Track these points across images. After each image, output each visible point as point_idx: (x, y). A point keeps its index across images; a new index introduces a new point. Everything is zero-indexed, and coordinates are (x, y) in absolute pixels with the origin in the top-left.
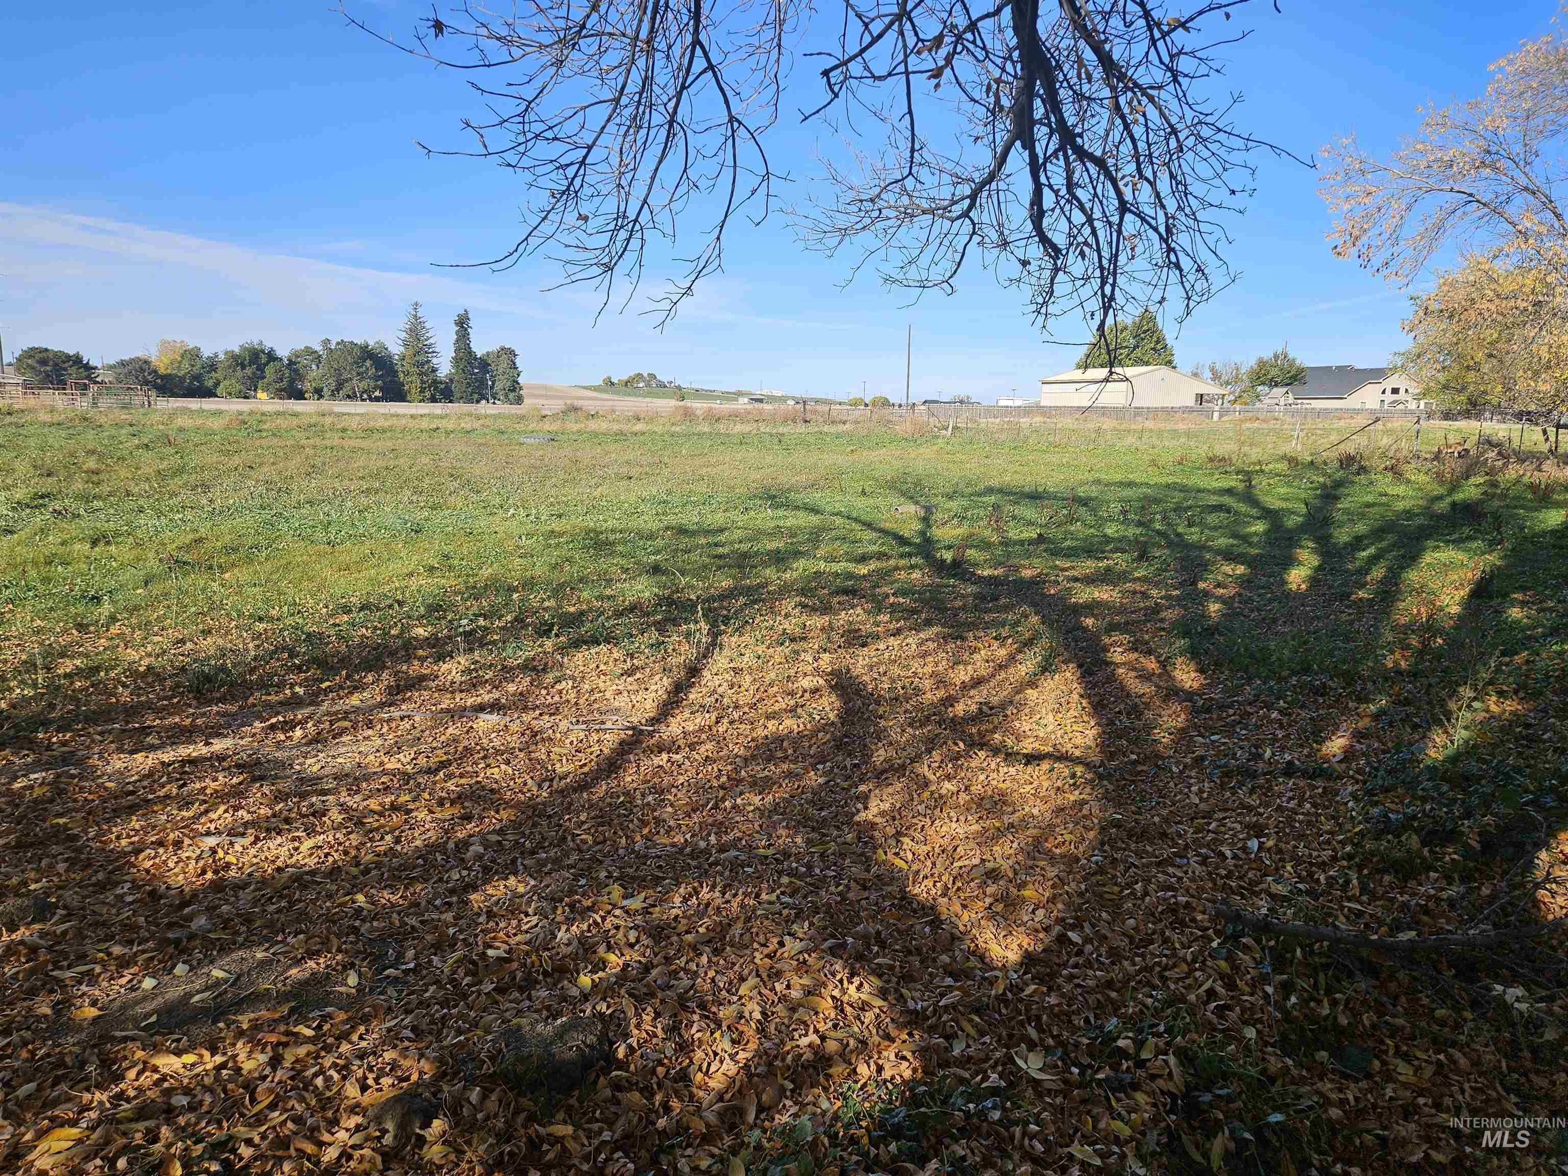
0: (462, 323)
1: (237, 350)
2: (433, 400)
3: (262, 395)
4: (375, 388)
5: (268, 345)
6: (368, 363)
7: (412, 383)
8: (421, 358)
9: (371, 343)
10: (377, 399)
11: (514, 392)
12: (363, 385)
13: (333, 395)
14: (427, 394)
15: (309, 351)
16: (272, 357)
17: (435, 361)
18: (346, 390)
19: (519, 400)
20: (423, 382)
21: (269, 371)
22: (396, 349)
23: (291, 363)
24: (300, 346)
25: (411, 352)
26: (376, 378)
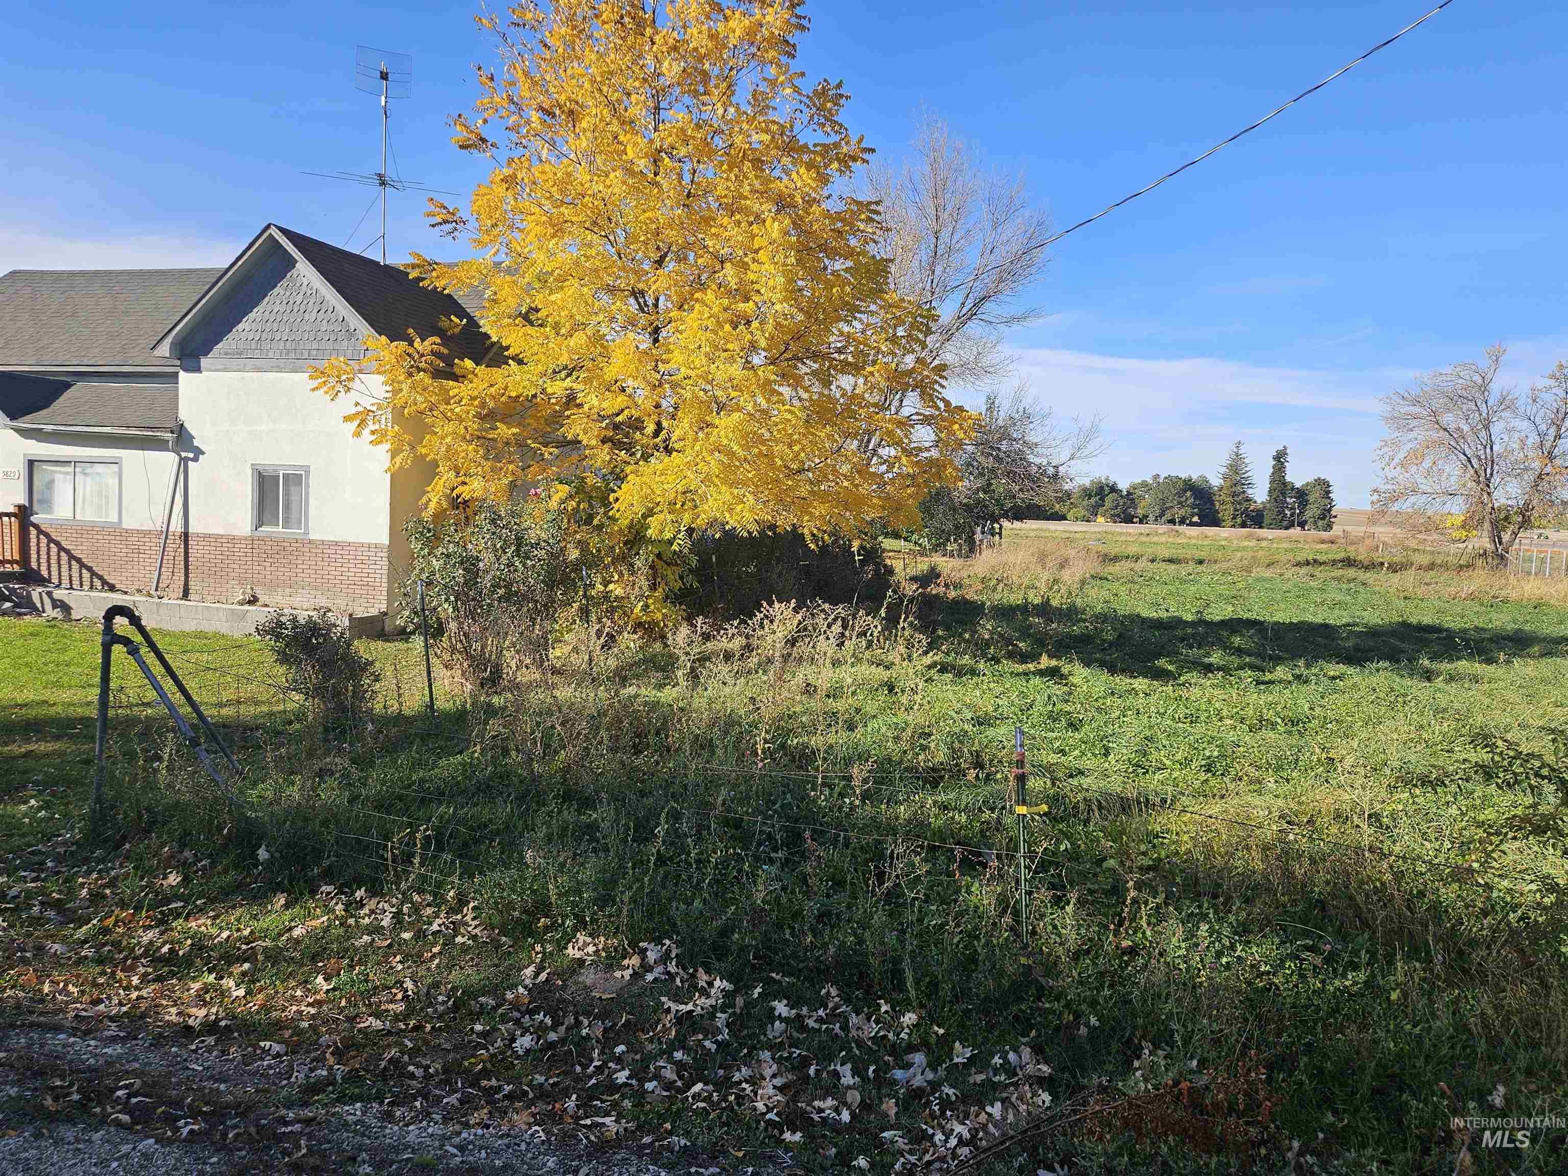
0: (1280, 458)
1: (1088, 485)
2: (1244, 525)
3: (1100, 519)
4: (1193, 515)
5: (1113, 479)
6: (1188, 494)
7: (1226, 511)
8: (1239, 489)
9: (1195, 477)
10: (1192, 524)
11: (1326, 517)
12: (1182, 512)
13: (1156, 520)
14: (1239, 520)
15: (1144, 484)
16: (1113, 489)
17: (1250, 491)
18: (1168, 516)
19: (1329, 527)
20: (1236, 510)
21: (1109, 501)
22: (1216, 481)
23: (1129, 493)
24: (1138, 480)
25: (1228, 484)
26: (1193, 506)
